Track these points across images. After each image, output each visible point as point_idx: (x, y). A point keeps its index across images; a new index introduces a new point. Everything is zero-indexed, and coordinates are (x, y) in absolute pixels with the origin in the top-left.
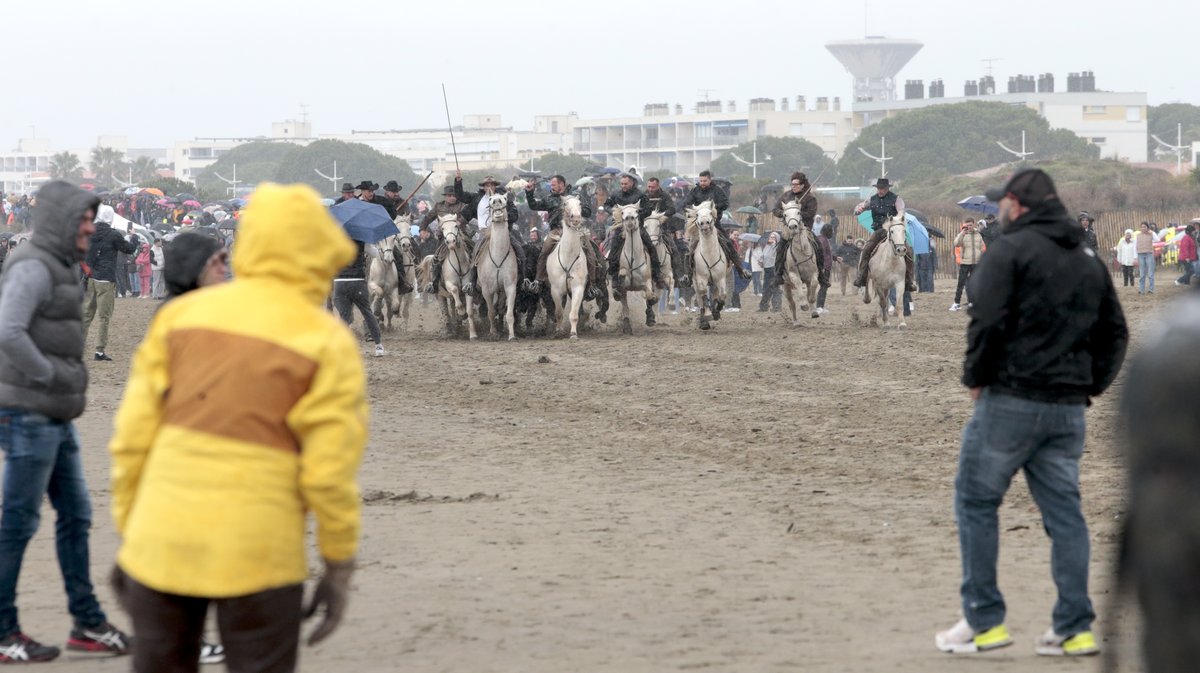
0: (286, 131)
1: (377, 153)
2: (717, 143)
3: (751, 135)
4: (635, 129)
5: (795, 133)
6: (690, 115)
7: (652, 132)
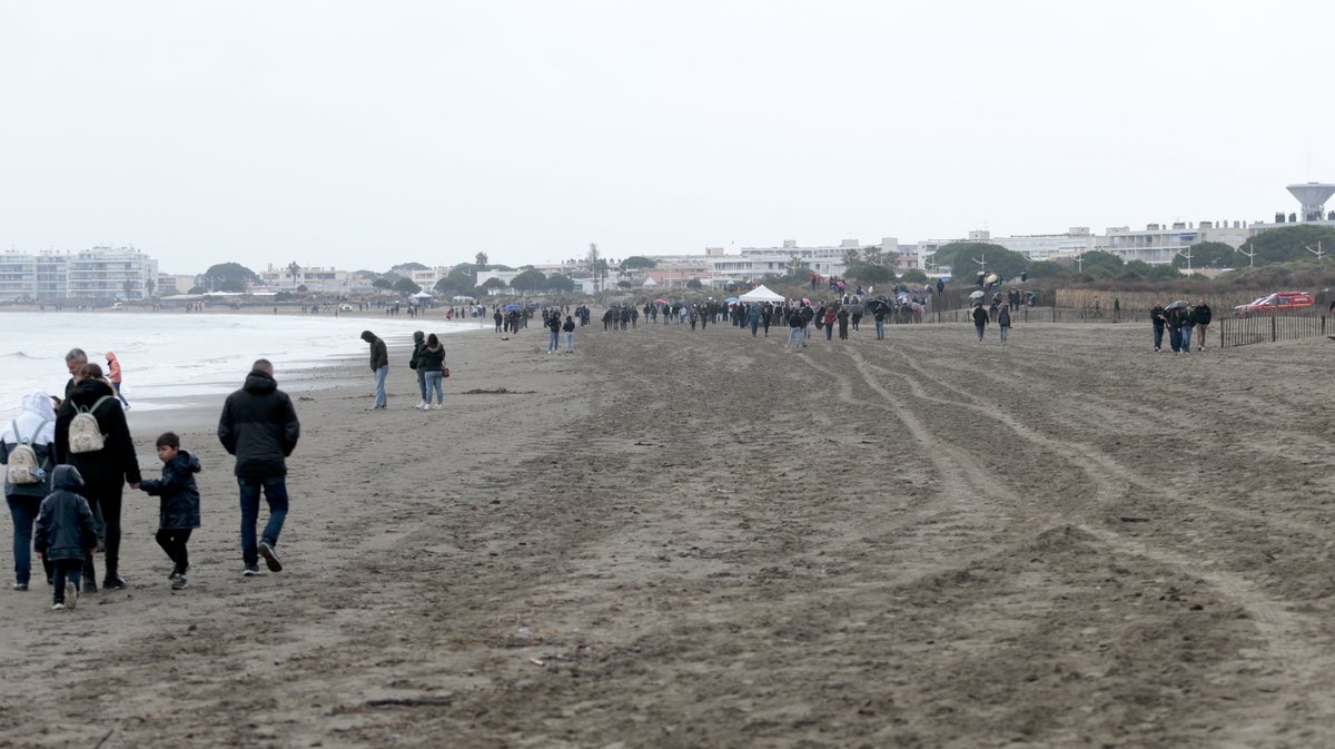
0: (976, 235)
1: (1006, 250)
2: (1182, 244)
3: (1198, 241)
4: (1140, 237)
5: (1221, 240)
6: (1169, 228)
7: (1149, 238)
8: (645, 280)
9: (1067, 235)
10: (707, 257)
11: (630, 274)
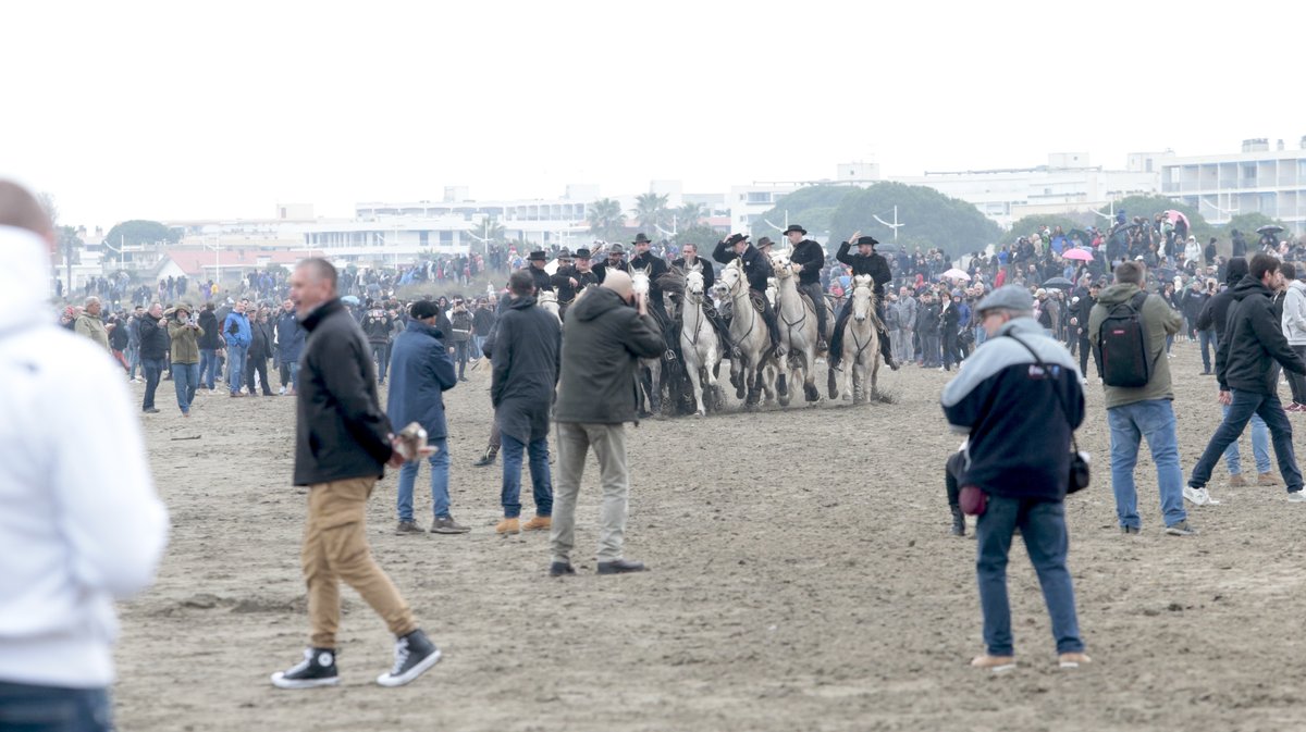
0: (852, 173)
1: (943, 197)
4: (1231, 167)
7: (1250, 170)
8: (161, 267)
9: (1044, 169)
10: (279, 223)
11: (128, 257)
